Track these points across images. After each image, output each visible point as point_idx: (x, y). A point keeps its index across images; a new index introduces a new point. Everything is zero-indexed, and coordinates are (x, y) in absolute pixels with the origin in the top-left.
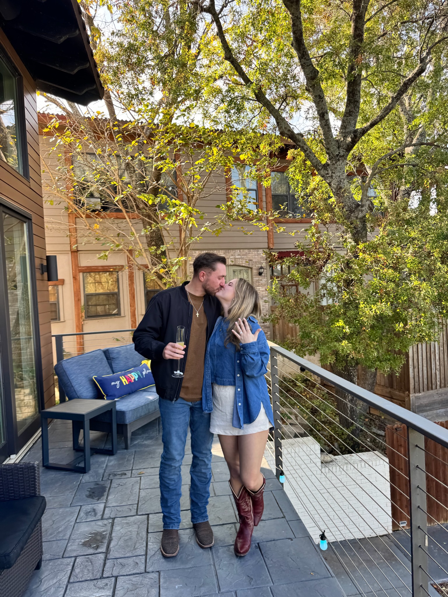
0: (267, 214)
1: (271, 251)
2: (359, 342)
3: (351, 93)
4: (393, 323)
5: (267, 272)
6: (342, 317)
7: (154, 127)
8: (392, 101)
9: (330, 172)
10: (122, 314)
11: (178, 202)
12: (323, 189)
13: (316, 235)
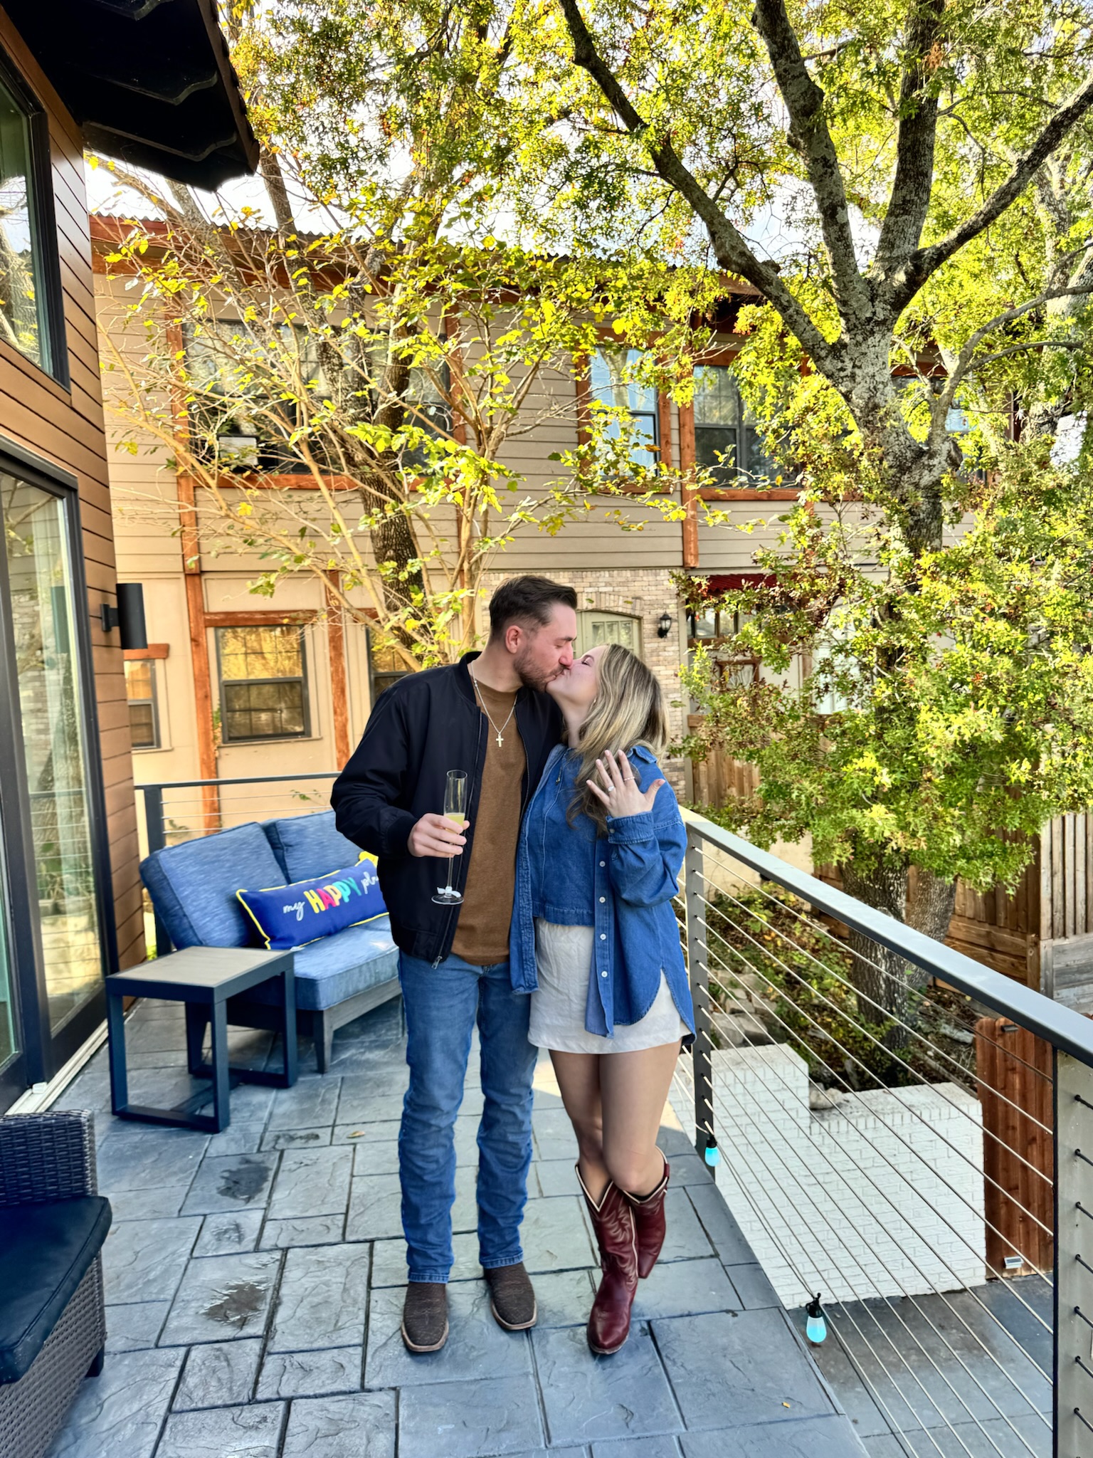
0: (681, 477)
1: (691, 573)
2: (915, 810)
3: (908, 150)
4: (1003, 761)
5: (680, 628)
6: (872, 744)
7: (390, 248)
8: (1020, 171)
9: (849, 365)
10: (315, 734)
11: (451, 445)
12: (830, 410)
13: (811, 532)
